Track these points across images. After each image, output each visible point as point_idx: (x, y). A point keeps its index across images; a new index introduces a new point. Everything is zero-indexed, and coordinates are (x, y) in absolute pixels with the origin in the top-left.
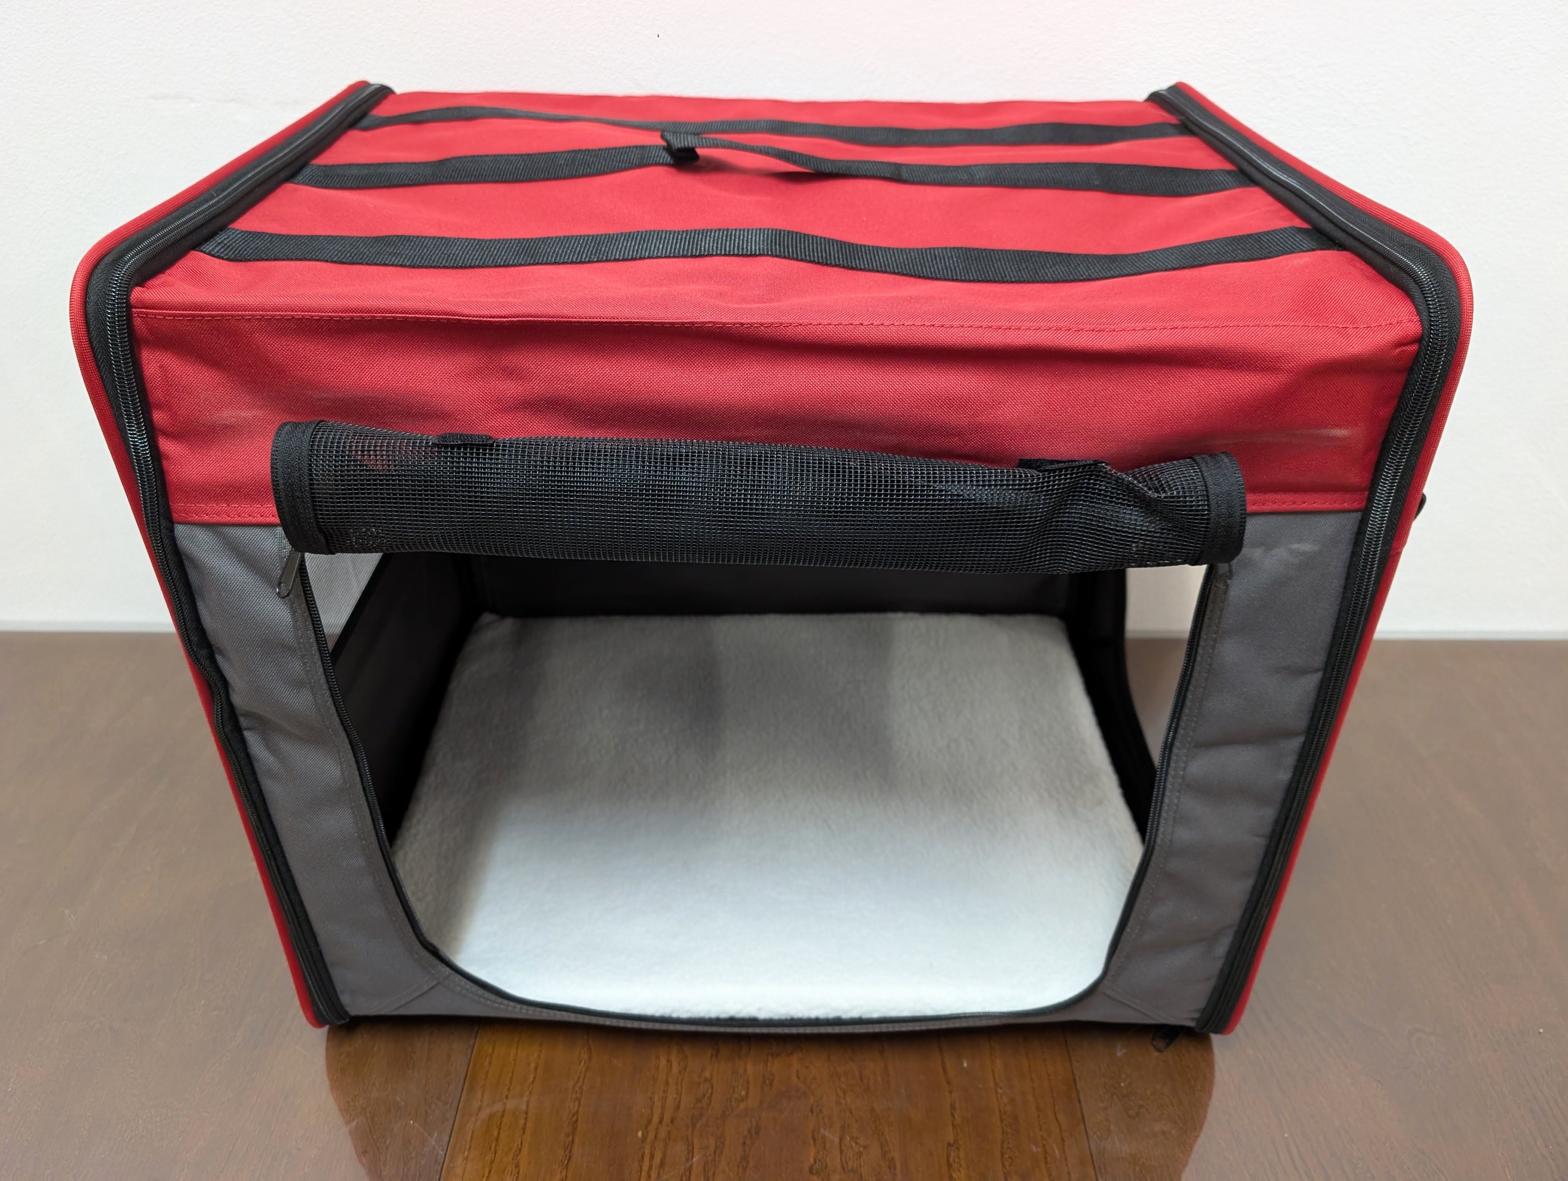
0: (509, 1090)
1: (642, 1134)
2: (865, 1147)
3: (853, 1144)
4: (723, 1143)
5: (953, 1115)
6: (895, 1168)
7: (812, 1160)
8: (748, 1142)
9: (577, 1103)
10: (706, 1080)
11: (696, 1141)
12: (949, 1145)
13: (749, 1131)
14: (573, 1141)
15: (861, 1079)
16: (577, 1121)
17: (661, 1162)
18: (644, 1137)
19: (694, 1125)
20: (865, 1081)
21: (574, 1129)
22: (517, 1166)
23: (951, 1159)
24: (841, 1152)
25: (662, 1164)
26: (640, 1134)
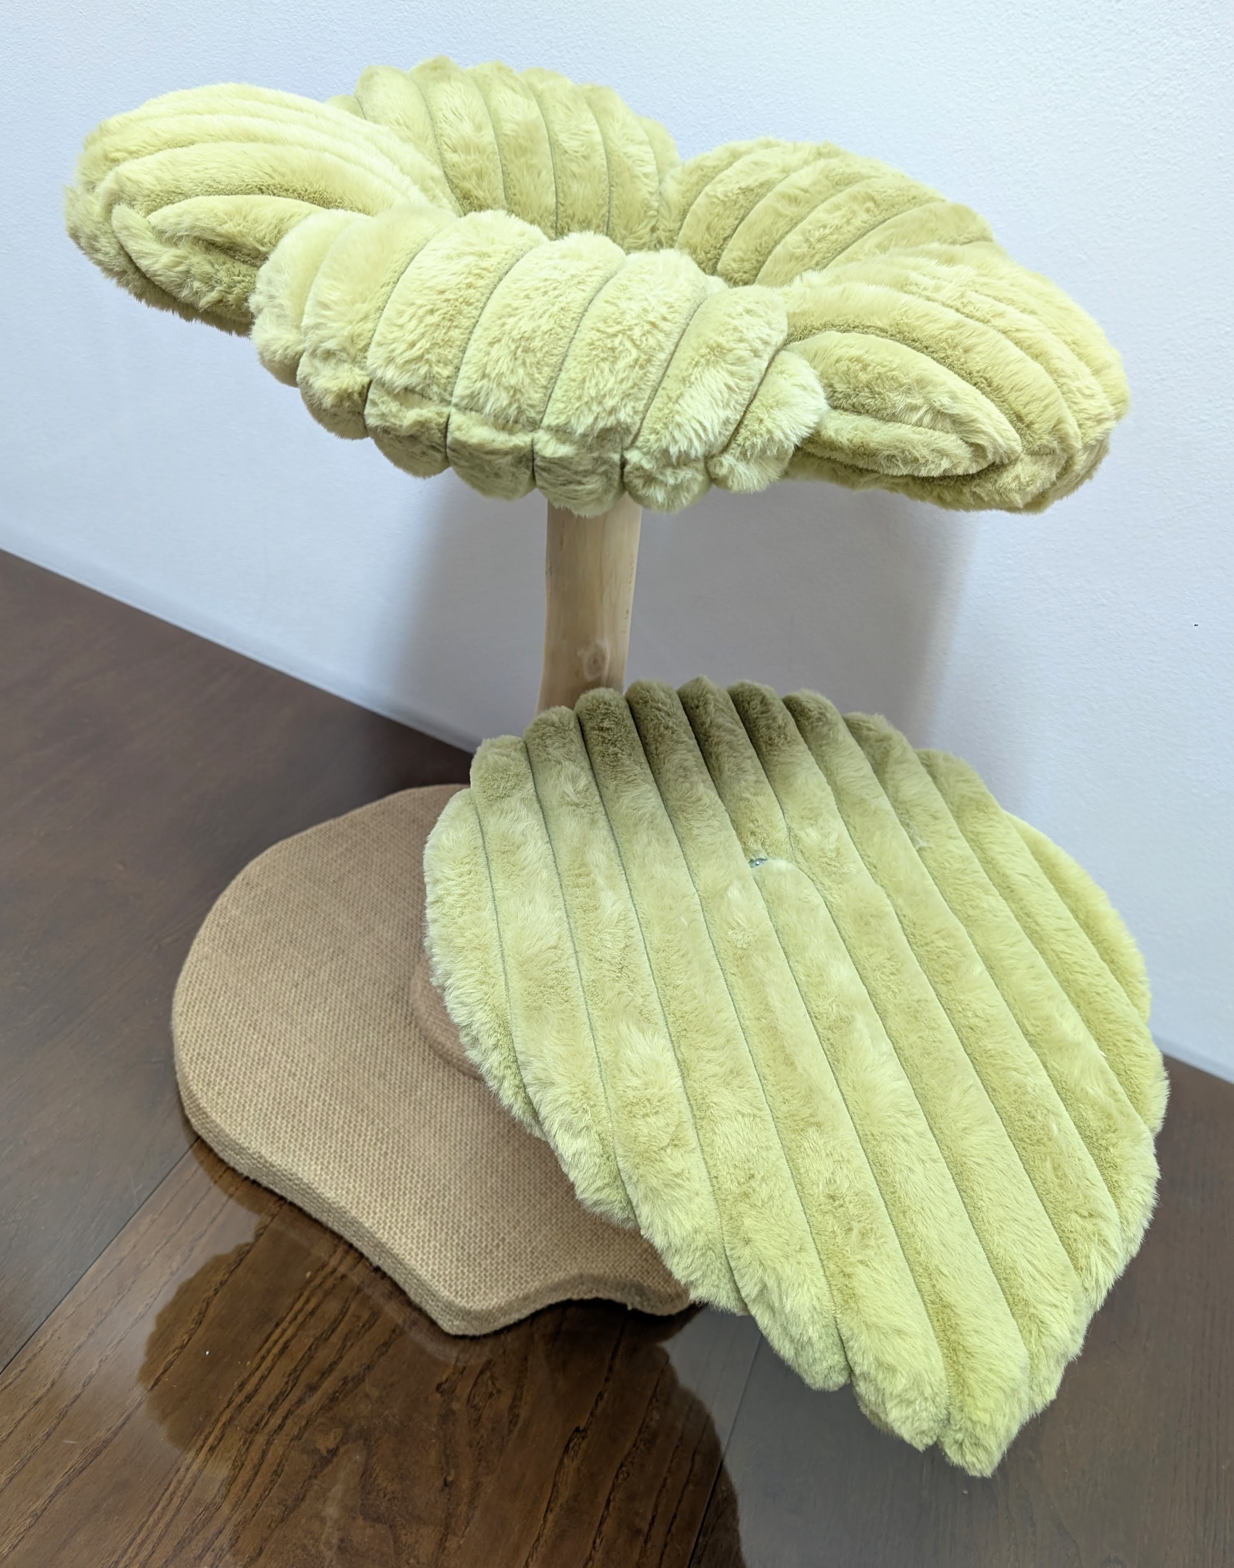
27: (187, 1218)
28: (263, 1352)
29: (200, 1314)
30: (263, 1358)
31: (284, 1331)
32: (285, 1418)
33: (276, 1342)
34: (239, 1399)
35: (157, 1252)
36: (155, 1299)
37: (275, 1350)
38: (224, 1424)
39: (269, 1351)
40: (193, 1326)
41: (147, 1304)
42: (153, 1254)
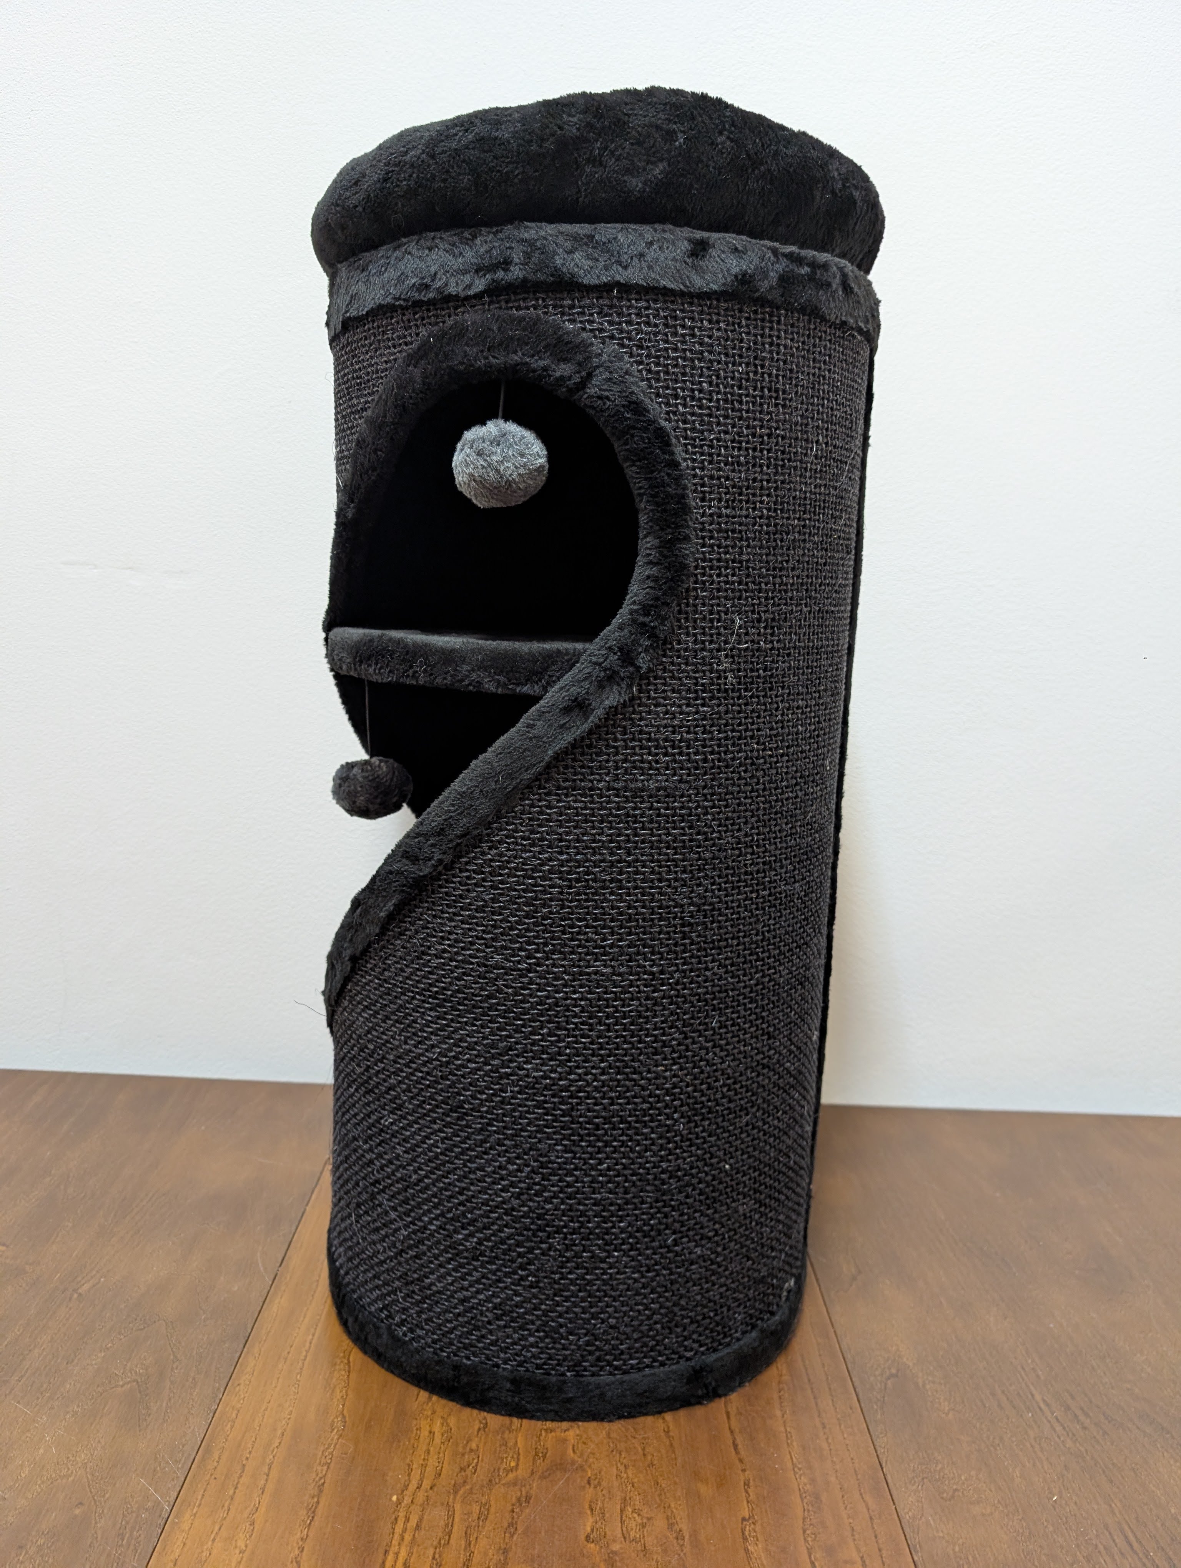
0: (250, 1453)
1: (398, 1499)
2: (649, 1519)
3: (636, 1515)
4: (488, 1510)
5: (747, 1492)
6: (683, 1539)
7: (589, 1529)
8: (517, 1510)
9: (325, 1468)
10: (471, 1450)
11: (458, 1507)
12: (744, 1519)
13: (519, 1500)
14: (318, 1502)
15: (644, 1455)
16: (323, 1484)
17: (417, 1525)
18: (399, 1503)
19: (456, 1492)
20: (649, 1457)
21: (321, 1491)
22: (253, 1523)
23: (747, 1533)
24: (622, 1522)
25: (418, 1527)
26: (394, 1498)
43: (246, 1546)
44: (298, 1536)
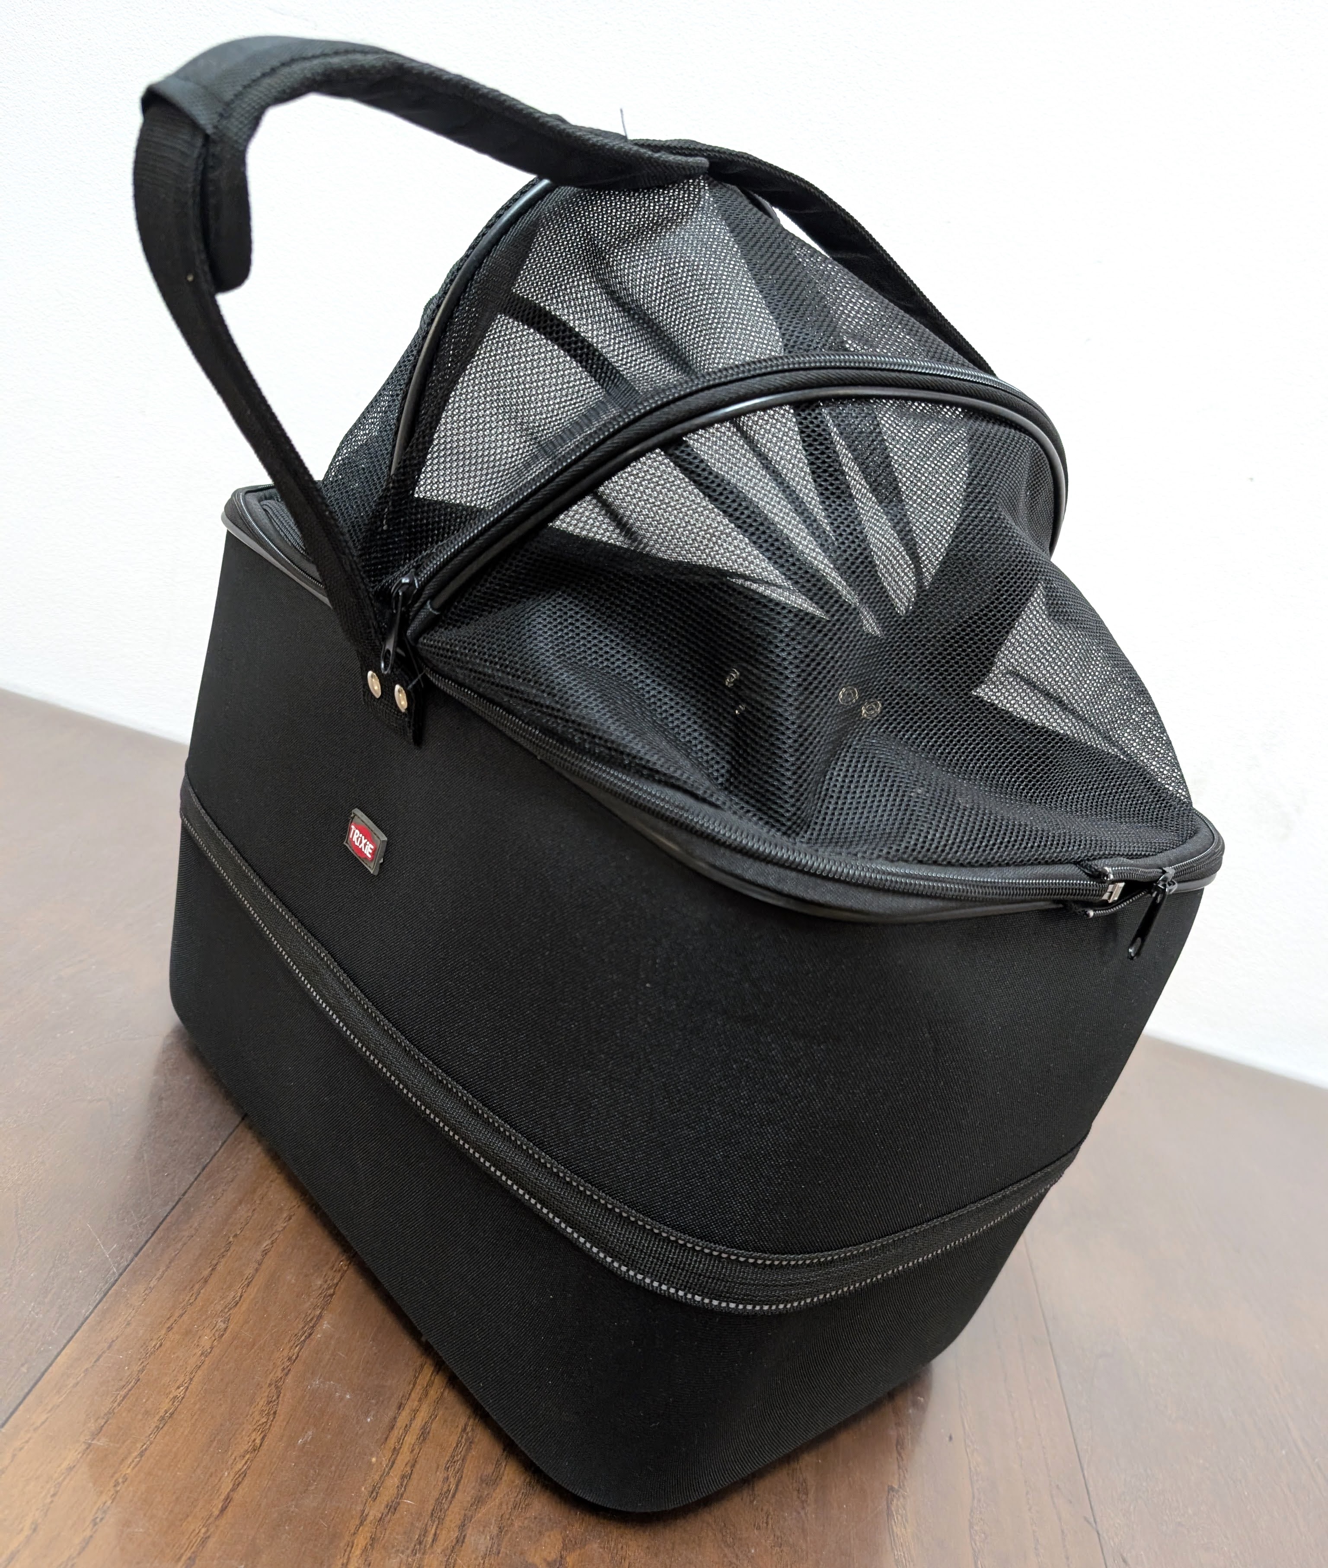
27: (206, 1281)
28: (392, 1442)
29: (269, 1403)
30: (396, 1451)
31: (415, 1411)
32: (462, 1527)
33: (407, 1428)
34: (374, 1512)
35: (170, 1329)
36: (188, 1387)
37: (410, 1439)
38: (365, 1550)
39: (400, 1441)
40: (264, 1420)
41: (175, 1397)
42: (163, 1332)
43: (212, 1348)
44: (285, 1353)
